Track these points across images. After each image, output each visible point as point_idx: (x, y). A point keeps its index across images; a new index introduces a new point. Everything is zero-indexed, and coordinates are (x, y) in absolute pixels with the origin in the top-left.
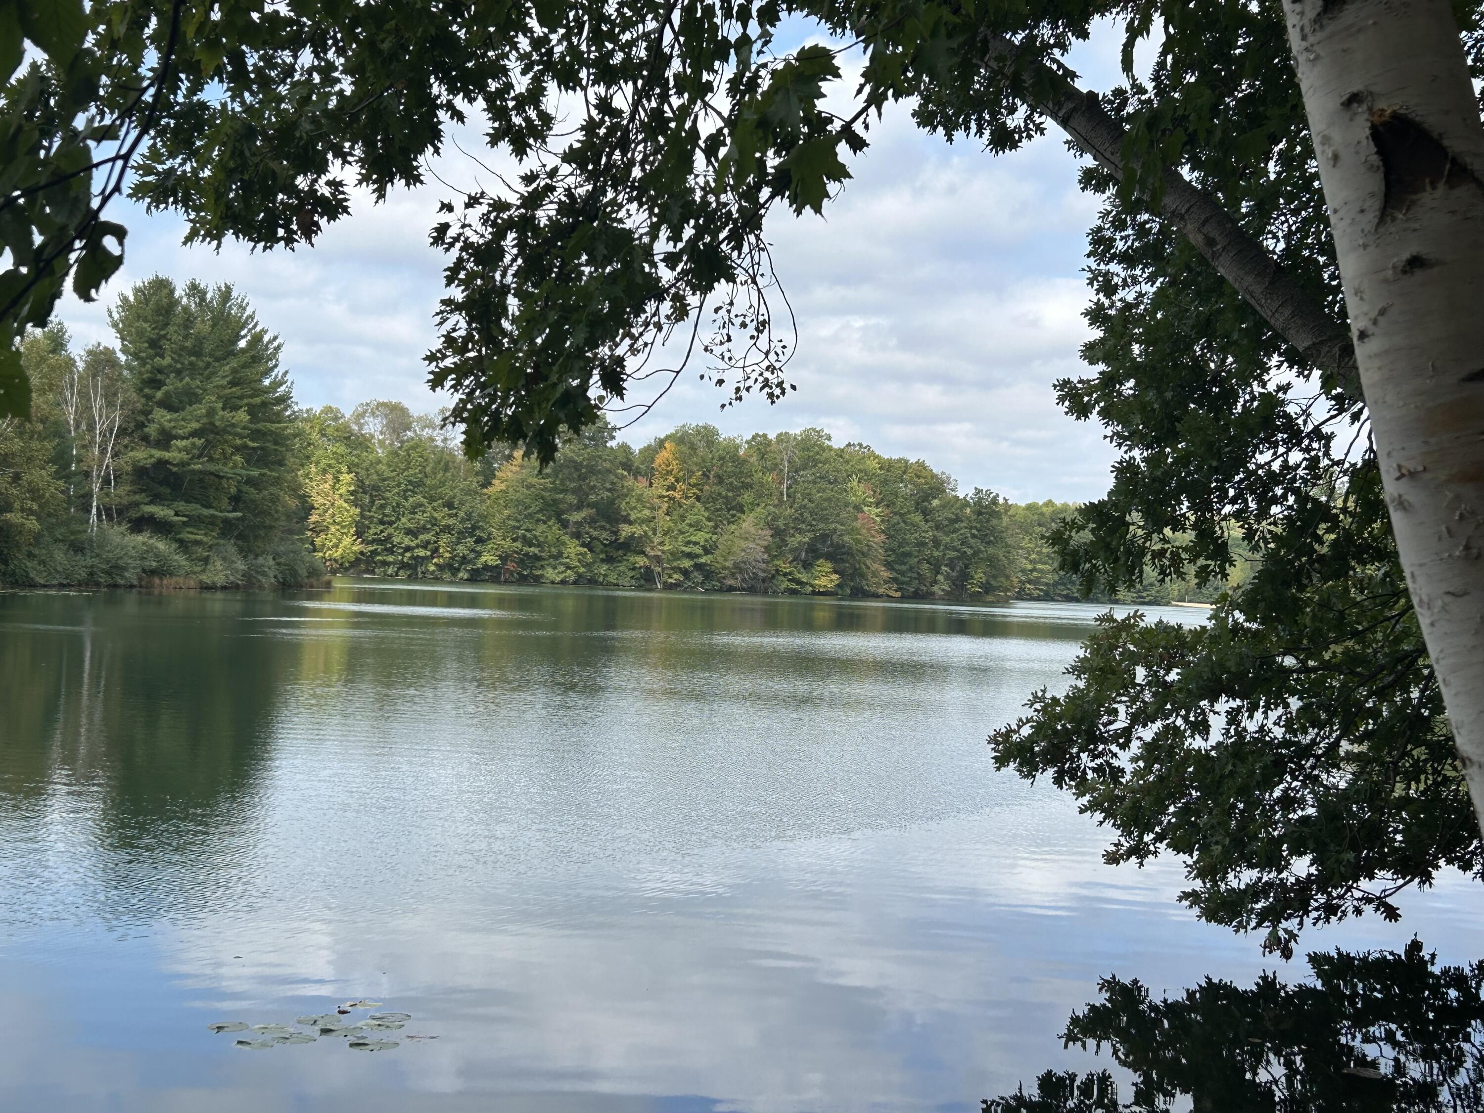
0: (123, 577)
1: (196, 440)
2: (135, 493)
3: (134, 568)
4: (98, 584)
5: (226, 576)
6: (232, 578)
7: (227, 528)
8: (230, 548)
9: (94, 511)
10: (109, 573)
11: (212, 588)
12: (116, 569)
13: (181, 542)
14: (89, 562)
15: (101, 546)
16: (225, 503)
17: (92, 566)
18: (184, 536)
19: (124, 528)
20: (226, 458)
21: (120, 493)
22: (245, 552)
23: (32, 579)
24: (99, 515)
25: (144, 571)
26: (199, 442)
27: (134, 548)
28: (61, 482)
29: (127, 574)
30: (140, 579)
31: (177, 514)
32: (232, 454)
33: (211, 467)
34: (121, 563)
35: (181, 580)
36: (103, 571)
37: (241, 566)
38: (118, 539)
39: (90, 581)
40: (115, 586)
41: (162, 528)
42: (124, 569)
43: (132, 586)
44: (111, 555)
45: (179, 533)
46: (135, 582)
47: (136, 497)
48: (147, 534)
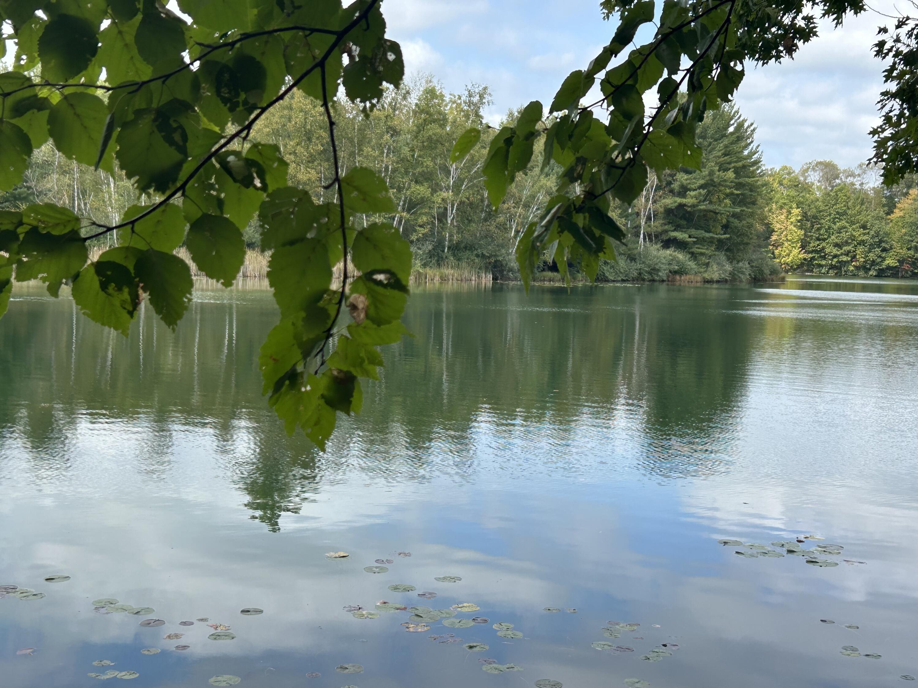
0: (658, 275)
1: (701, 190)
2: (665, 225)
3: (665, 270)
4: (643, 280)
5: (719, 274)
6: (723, 276)
7: (720, 245)
8: (722, 257)
9: (642, 236)
10: (649, 273)
11: (710, 282)
12: (654, 270)
13: (692, 254)
14: (639, 266)
15: (646, 257)
16: (719, 229)
17: (640, 269)
18: (695, 250)
19: (659, 245)
20: (720, 201)
21: (656, 225)
22: (730, 260)
23: (607, 277)
24: (644, 239)
25: (670, 272)
26: (703, 192)
27: (664, 258)
28: (623, 220)
29: (660, 274)
30: (668, 277)
31: (690, 237)
32: (724, 198)
33: (711, 207)
34: (657, 267)
35: (692, 277)
36: (646, 272)
37: (728, 267)
38: (655, 253)
39: (639, 278)
40: (654, 281)
41: (681, 245)
42: (658, 270)
43: (663, 281)
44: (651, 262)
45: (692, 248)
46: (665, 278)
47: (666, 227)
48: (673, 249)
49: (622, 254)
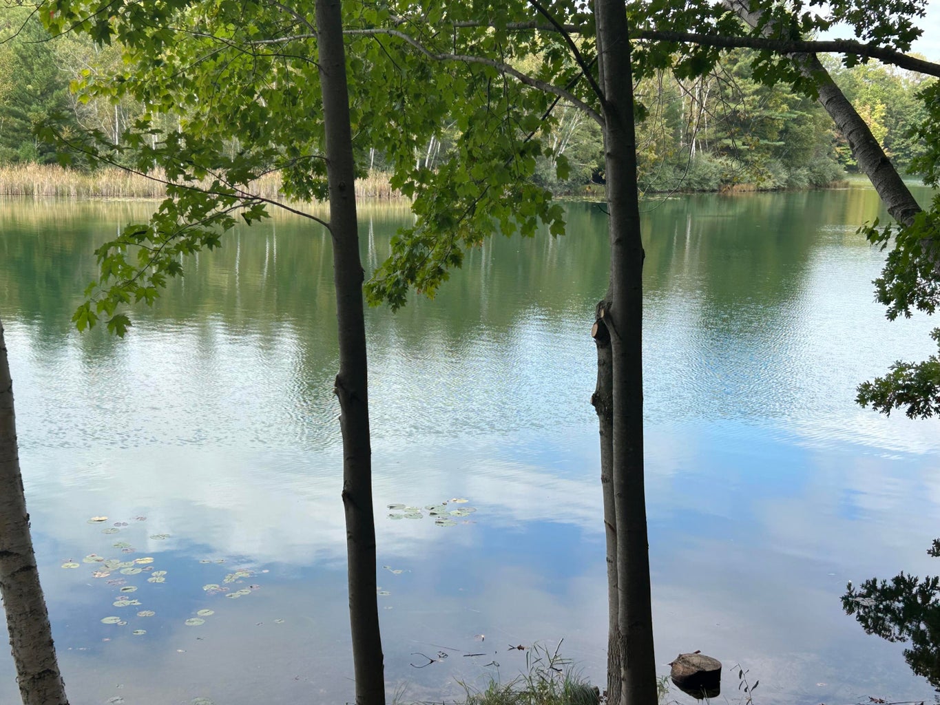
0: (708, 185)
1: (755, 96)
2: (719, 132)
3: (715, 179)
4: (693, 190)
5: (774, 182)
6: (778, 184)
7: (777, 152)
8: (778, 164)
9: (694, 145)
10: (699, 183)
11: (765, 190)
12: (704, 180)
13: (747, 162)
14: (688, 176)
15: (696, 167)
16: (776, 135)
17: (690, 179)
18: (749, 157)
19: (710, 155)
20: (777, 106)
21: (709, 132)
22: (788, 167)
23: (653, 188)
24: (697, 147)
25: (722, 181)
26: (758, 98)
27: (715, 167)
28: (671, 129)
29: (711, 184)
30: (719, 186)
31: (744, 144)
32: (781, 103)
33: (766, 113)
34: (707, 177)
35: (744, 186)
36: (696, 182)
37: (784, 175)
38: (705, 162)
39: (689, 189)
40: (704, 191)
41: (733, 152)
42: (709, 180)
43: (714, 191)
44: (701, 172)
45: (746, 156)
46: (716, 188)
47: (720, 135)
48: (725, 157)
49: (670, 164)
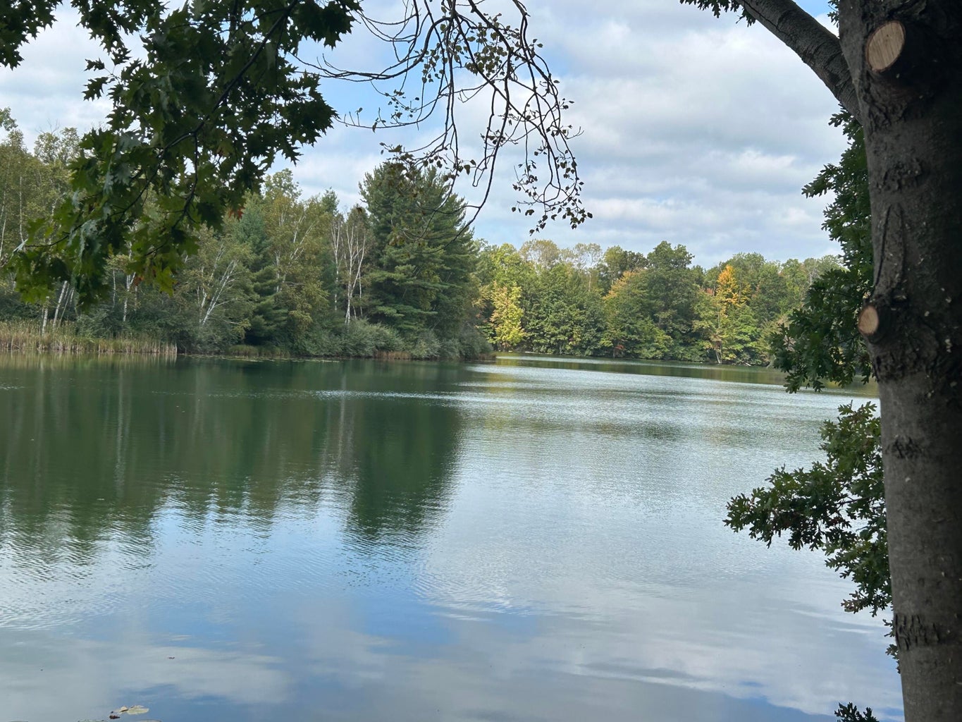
0: (363, 351)
1: (410, 266)
2: (373, 299)
3: (371, 346)
4: (349, 356)
5: (428, 351)
6: (431, 353)
7: (430, 321)
8: (431, 334)
9: (349, 310)
10: (355, 349)
11: (418, 359)
12: (360, 346)
13: (401, 330)
14: (344, 341)
15: (351, 332)
16: (428, 305)
17: (345, 344)
18: (403, 326)
19: (365, 320)
20: (430, 277)
21: (364, 298)
22: (440, 337)
23: (308, 352)
24: (352, 312)
25: (377, 347)
26: (412, 267)
27: (370, 333)
28: (326, 292)
29: (366, 349)
30: (375, 353)
31: (398, 312)
32: (434, 274)
33: (420, 283)
34: (363, 342)
35: (399, 353)
36: (352, 347)
37: (437, 345)
38: (360, 328)
39: (344, 354)
40: (359, 357)
41: (388, 320)
42: (364, 346)
43: (369, 357)
44: (356, 337)
45: (400, 324)
46: (371, 355)
47: (374, 302)
48: (379, 324)
49: (326, 328)
